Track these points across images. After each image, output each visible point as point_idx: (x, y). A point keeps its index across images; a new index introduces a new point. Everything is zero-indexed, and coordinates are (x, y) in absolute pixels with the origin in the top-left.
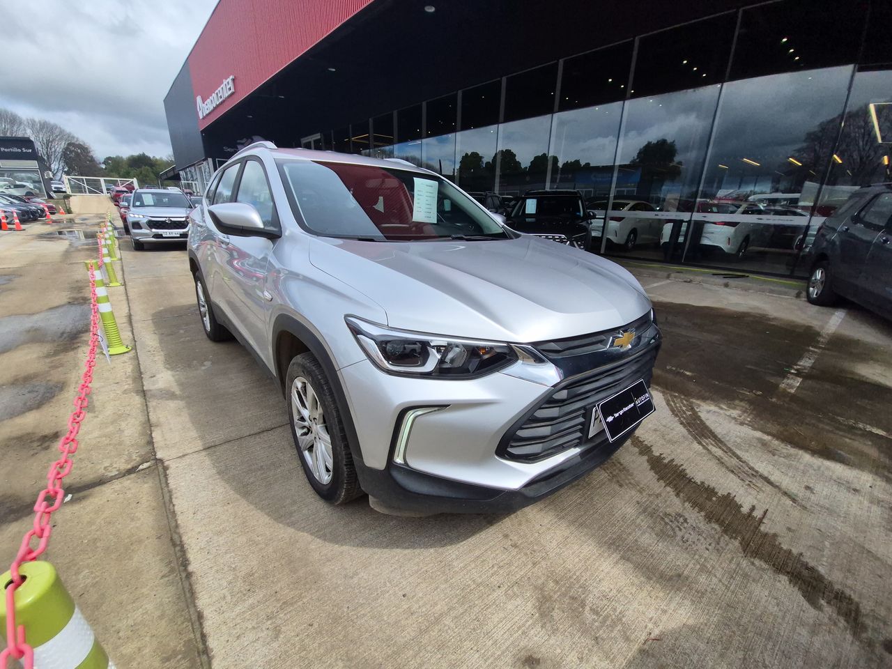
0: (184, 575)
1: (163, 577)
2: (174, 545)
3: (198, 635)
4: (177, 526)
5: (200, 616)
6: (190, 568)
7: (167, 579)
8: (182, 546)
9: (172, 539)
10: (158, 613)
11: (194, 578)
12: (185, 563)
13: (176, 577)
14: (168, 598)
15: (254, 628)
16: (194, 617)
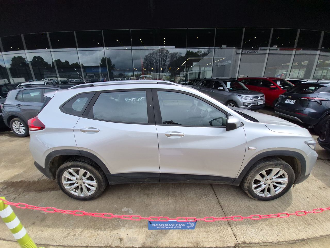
0: (308, 240)
1: (309, 245)
2: (296, 243)
3: (327, 236)
4: (286, 242)
5: (322, 236)
6: (306, 238)
7: (310, 245)
8: (295, 240)
9: (293, 243)
10: (322, 246)
11: (309, 237)
12: (303, 240)
13: (309, 242)
14: (317, 244)
15: (323, 225)
16: (322, 237)
